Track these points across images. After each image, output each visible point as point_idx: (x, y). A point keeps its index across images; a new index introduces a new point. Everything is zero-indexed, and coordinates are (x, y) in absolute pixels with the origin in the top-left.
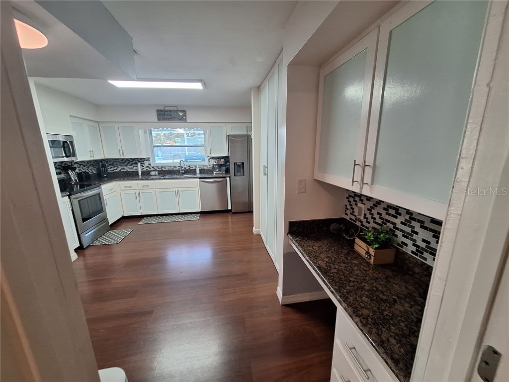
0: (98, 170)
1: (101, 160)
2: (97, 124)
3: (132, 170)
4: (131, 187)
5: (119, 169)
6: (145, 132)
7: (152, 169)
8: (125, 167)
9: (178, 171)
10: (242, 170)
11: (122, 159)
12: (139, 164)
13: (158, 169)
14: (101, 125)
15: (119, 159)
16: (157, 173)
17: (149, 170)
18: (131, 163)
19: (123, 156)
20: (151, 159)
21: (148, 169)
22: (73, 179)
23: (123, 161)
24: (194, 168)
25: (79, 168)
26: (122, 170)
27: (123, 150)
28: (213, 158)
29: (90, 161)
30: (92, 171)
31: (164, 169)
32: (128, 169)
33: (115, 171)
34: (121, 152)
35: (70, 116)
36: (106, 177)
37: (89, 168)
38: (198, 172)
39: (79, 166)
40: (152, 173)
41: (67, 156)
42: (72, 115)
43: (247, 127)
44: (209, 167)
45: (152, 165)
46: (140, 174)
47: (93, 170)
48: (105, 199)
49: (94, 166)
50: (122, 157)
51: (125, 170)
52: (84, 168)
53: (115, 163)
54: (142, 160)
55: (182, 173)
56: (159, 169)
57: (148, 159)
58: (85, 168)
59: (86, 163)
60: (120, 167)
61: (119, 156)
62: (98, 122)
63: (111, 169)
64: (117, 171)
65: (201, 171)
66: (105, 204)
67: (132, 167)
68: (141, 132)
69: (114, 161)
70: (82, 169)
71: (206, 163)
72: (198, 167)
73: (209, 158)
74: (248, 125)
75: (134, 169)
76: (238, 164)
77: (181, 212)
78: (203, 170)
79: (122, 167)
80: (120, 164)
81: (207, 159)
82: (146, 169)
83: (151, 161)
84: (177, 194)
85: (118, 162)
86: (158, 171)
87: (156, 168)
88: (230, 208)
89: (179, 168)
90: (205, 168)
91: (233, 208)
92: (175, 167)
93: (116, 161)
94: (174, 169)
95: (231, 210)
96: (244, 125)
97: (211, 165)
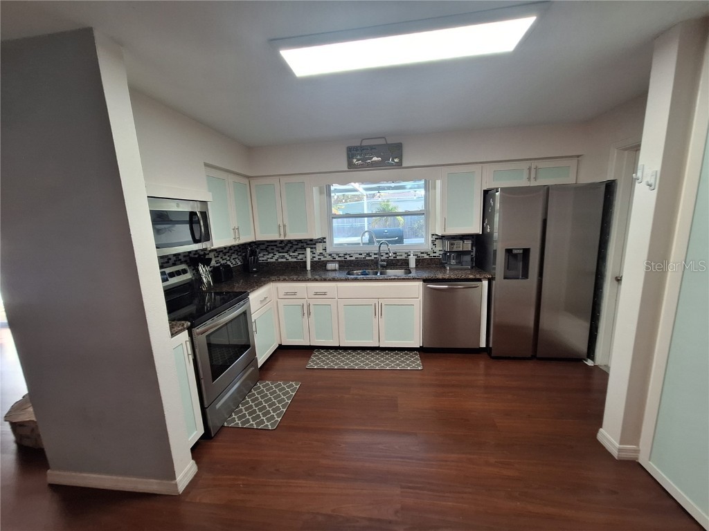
0: (245, 259)
1: (250, 244)
2: (246, 181)
3: (295, 260)
4: (295, 294)
5: (276, 257)
6: (321, 193)
7: (329, 258)
8: (285, 254)
9: (375, 262)
10: (520, 265)
11: (282, 242)
12: (308, 250)
13: (338, 259)
14: (254, 182)
15: (275, 241)
16: (337, 266)
17: (323, 259)
19: (285, 235)
20: (327, 240)
21: (322, 257)
22: (205, 280)
23: (283, 245)
24: (403, 257)
25: (217, 259)
26: (280, 260)
27: (284, 226)
28: (442, 237)
29: (234, 246)
30: (235, 262)
31: (349, 258)
32: (290, 257)
33: (269, 260)
34: (282, 228)
35: (206, 165)
36: (256, 272)
37: (233, 257)
38: (412, 264)
39: (216, 255)
40: (330, 266)
41: (196, 241)
42: (207, 162)
43: (530, 169)
44: (432, 255)
45: (328, 251)
46: (309, 267)
47: (237, 260)
48: (253, 321)
49: (239, 254)
50: (282, 238)
51: (284, 260)
52: (224, 257)
53: (270, 248)
54: (311, 243)
55: (382, 266)
56: (339, 259)
57: (322, 240)
58: (226, 257)
59: (228, 249)
60: (278, 255)
61: (278, 235)
62: (248, 177)
63: (264, 258)
64: (272, 260)
65: (419, 262)
66: (254, 330)
67: (296, 254)
68: (315, 190)
69: (269, 244)
70: (221, 260)
71: (428, 247)
72: (412, 255)
73: (435, 237)
74: (534, 164)
75: (298, 258)
76: (515, 252)
77: (382, 345)
78: (418, 261)
79: (281, 254)
80: (277, 249)
81: (430, 239)
82: (319, 257)
83: (328, 244)
84: (378, 311)
85: (276, 245)
86: (339, 261)
87: (335, 256)
88: (483, 344)
89: (376, 256)
90: (426, 256)
91: (491, 346)
92: (368, 255)
93: (272, 244)
94: (368, 258)
95: (487, 349)
96: (525, 165)
97: (439, 250)
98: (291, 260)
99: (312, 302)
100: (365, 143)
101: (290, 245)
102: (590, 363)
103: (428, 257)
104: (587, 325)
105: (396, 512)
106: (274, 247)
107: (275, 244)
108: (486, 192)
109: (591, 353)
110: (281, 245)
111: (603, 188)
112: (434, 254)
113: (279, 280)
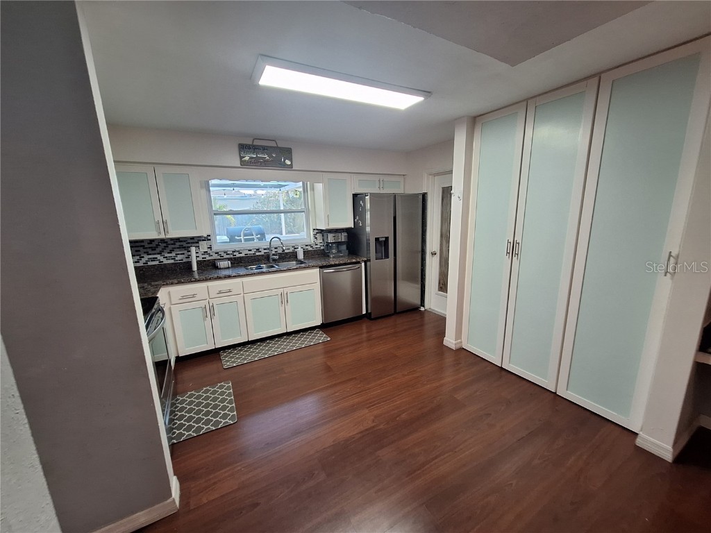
3: (172, 261)
4: (194, 296)
5: (144, 260)
6: (201, 187)
7: (215, 256)
8: (158, 257)
9: (266, 257)
10: (384, 249)
12: (193, 249)
13: (226, 256)
15: (142, 241)
16: (228, 263)
17: (208, 258)
18: (171, 247)
20: (211, 238)
21: (207, 256)
23: (154, 245)
24: (291, 251)
26: (150, 263)
27: (165, 223)
28: (321, 231)
31: (238, 255)
32: (164, 259)
34: (161, 225)
38: (301, 256)
43: (379, 181)
44: (315, 247)
45: (215, 248)
46: (195, 267)
51: (157, 263)
54: (195, 241)
55: (274, 260)
56: (228, 256)
57: (207, 239)
60: (146, 257)
67: (173, 254)
71: (310, 240)
72: (300, 247)
73: (316, 231)
74: (382, 178)
75: (176, 259)
76: (381, 239)
77: (289, 330)
78: (305, 253)
79: (150, 256)
80: (145, 250)
81: (312, 233)
82: (204, 256)
83: (212, 243)
84: (284, 299)
85: (143, 246)
86: (229, 259)
87: (223, 254)
88: (364, 312)
89: (266, 251)
90: (310, 249)
91: (369, 312)
92: (258, 250)
93: (137, 244)
94: (257, 254)
95: (368, 315)
96: (376, 178)
97: (319, 243)
98: (166, 261)
99: (215, 302)
100: (257, 143)
101: (165, 245)
102: (422, 309)
103: (311, 249)
104: (419, 286)
105: (373, 421)
106: (141, 249)
107: (142, 244)
108: (355, 196)
109: (422, 304)
110: (151, 245)
111: (421, 197)
112: (316, 246)
113: (167, 284)
